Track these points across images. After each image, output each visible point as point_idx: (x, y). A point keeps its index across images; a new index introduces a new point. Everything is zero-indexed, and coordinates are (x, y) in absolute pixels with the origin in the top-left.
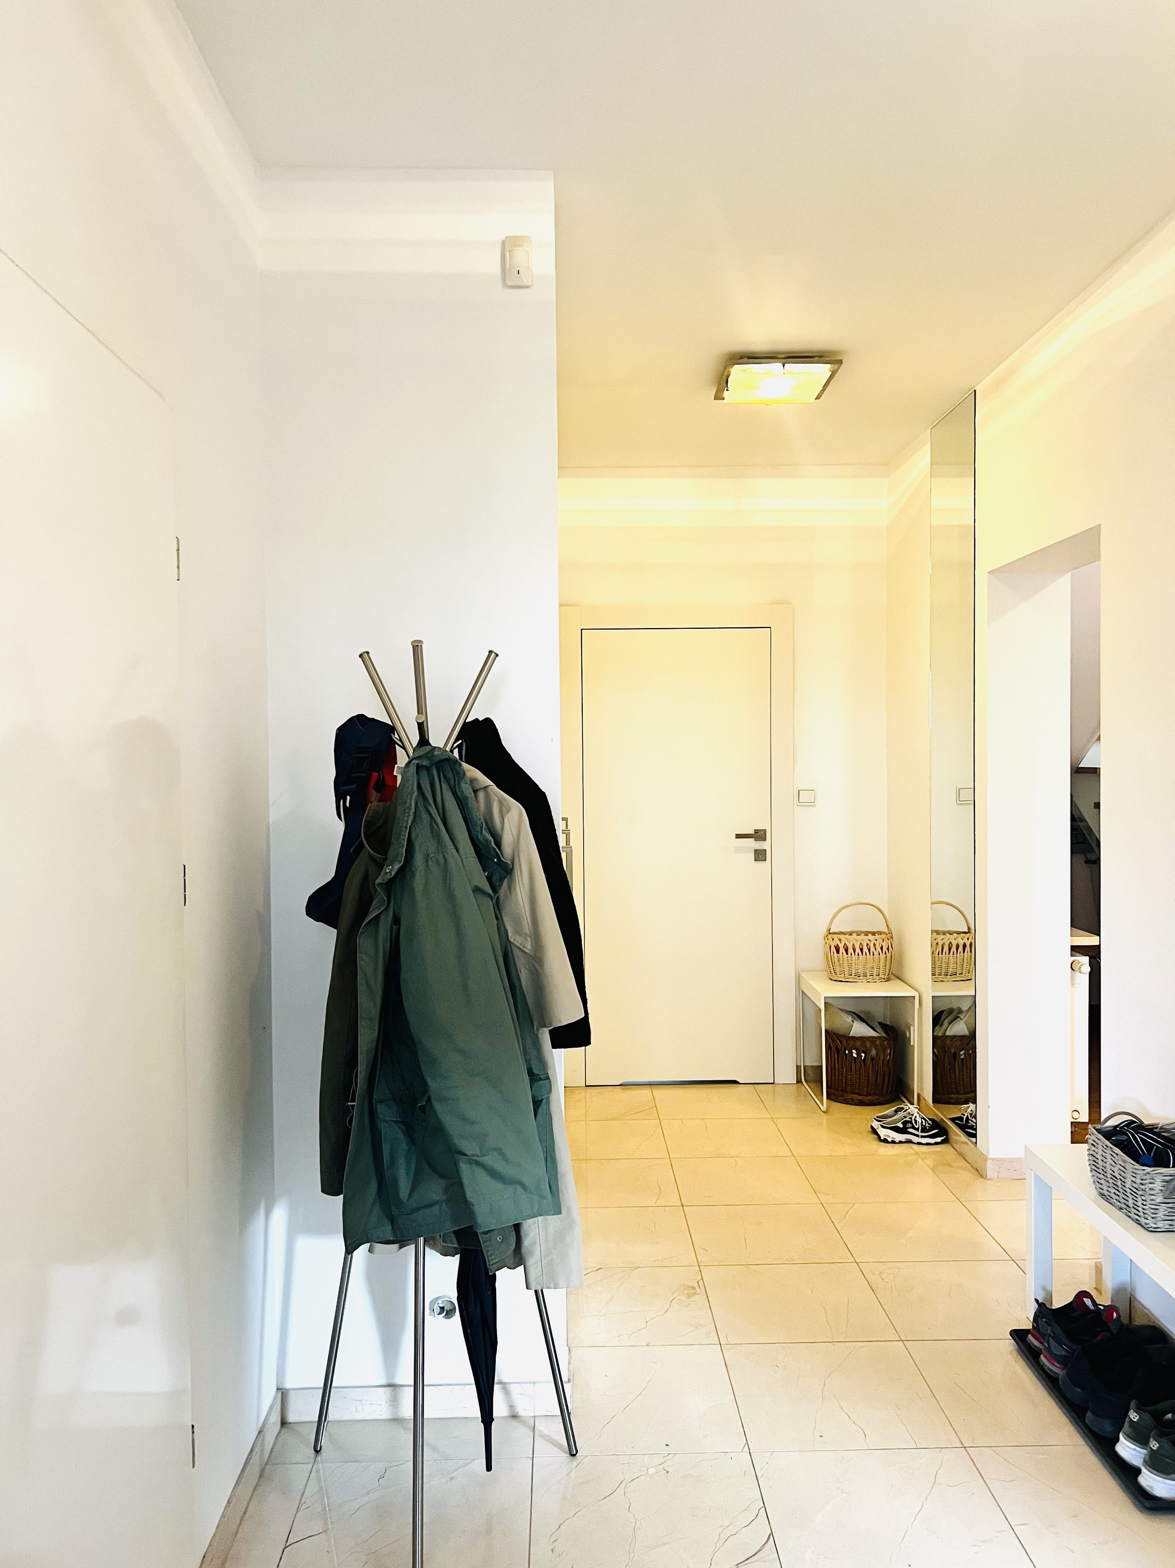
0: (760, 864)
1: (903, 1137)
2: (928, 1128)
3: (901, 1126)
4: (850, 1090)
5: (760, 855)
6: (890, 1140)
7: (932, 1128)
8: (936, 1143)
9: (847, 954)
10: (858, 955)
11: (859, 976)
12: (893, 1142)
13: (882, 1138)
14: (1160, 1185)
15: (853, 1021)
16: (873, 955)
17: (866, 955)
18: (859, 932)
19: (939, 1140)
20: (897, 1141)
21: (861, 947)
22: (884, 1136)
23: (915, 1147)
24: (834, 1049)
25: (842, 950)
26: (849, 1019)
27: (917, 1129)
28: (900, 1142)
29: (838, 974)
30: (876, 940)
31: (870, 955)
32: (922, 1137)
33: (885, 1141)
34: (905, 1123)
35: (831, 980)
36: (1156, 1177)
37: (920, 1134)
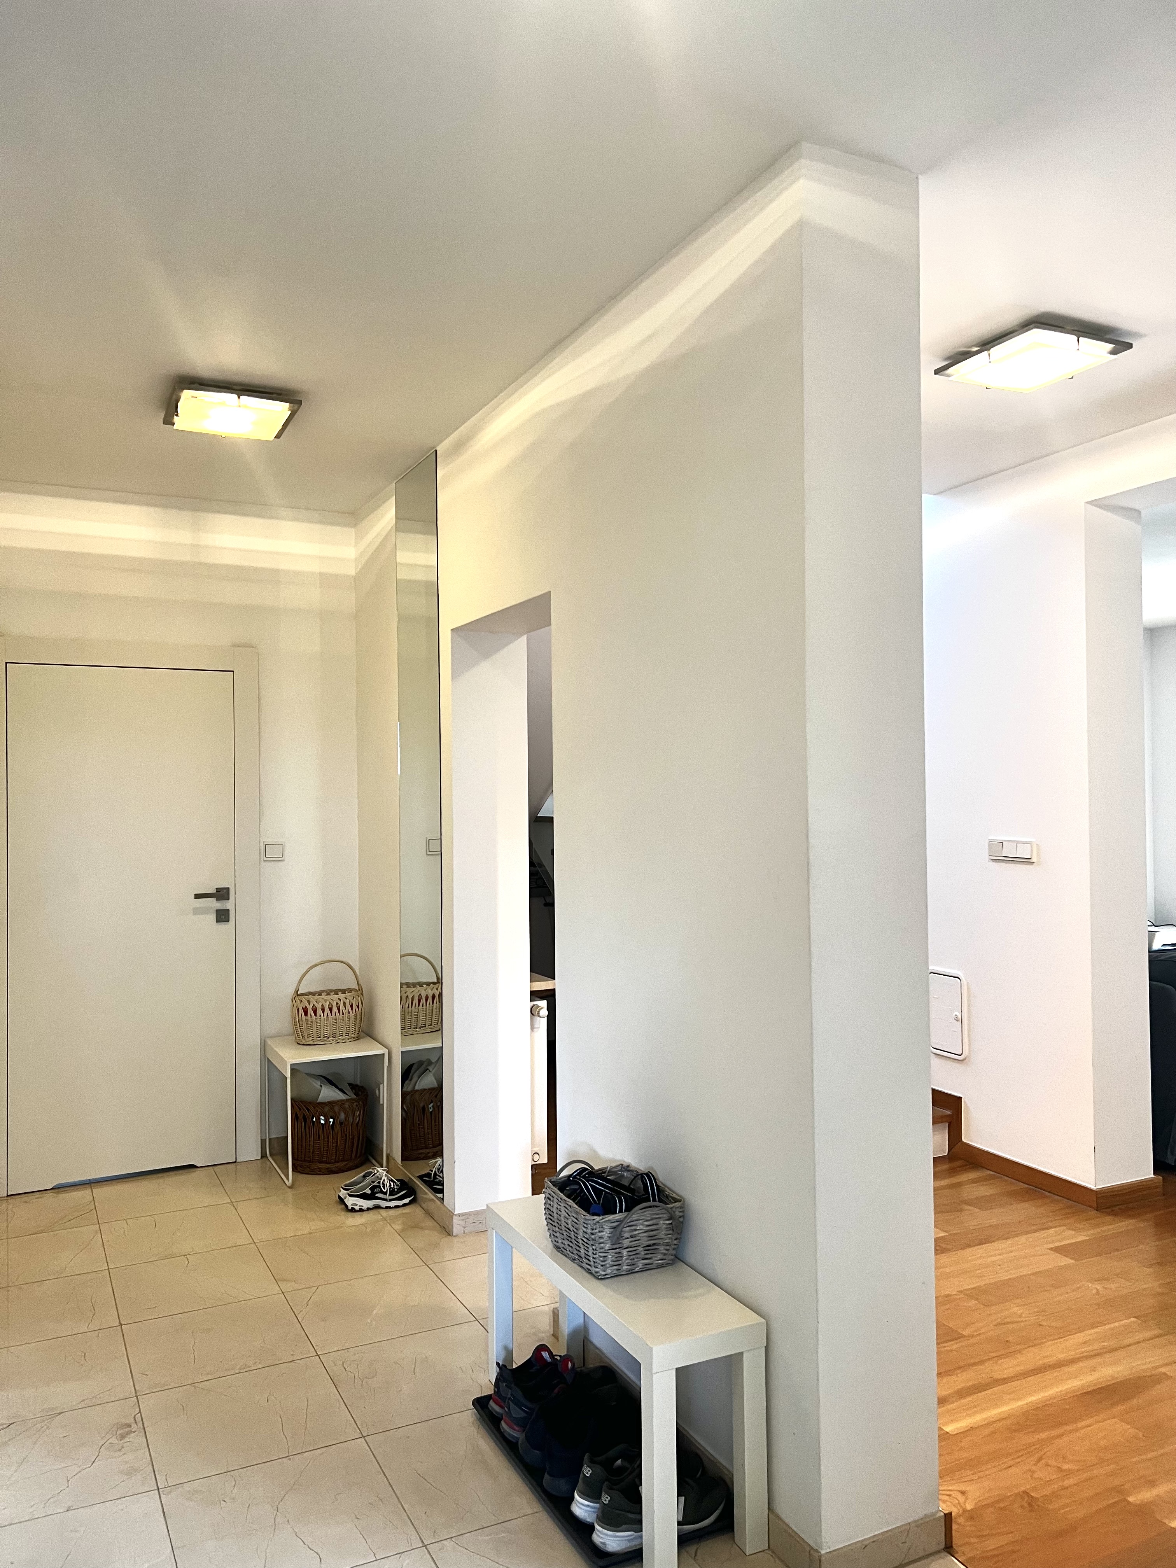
0: (223, 926)
1: (369, 1204)
2: (396, 1190)
3: (369, 1192)
4: (318, 1160)
5: (222, 916)
6: (357, 1208)
7: (400, 1190)
8: (404, 1205)
9: (316, 1015)
10: (327, 1016)
11: (328, 1038)
12: (361, 1210)
13: (350, 1207)
14: (608, 1232)
15: (321, 1086)
16: (343, 1014)
17: (335, 1015)
18: (328, 991)
19: (407, 1201)
20: (365, 1208)
21: (330, 1006)
22: (351, 1205)
23: (384, 1213)
24: (300, 1117)
25: (310, 1012)
26: (317, 1084)
27: (385, 1193)
28: (368, 1209)
29: (306, 1037)
30: (346, 998)
31: (339, 1014)
32: (390, 1200)
33: (353, 1210)
34: (372, 1189)
35: (299, 1044)
36: (605, 1225)
37: (388, 1197)
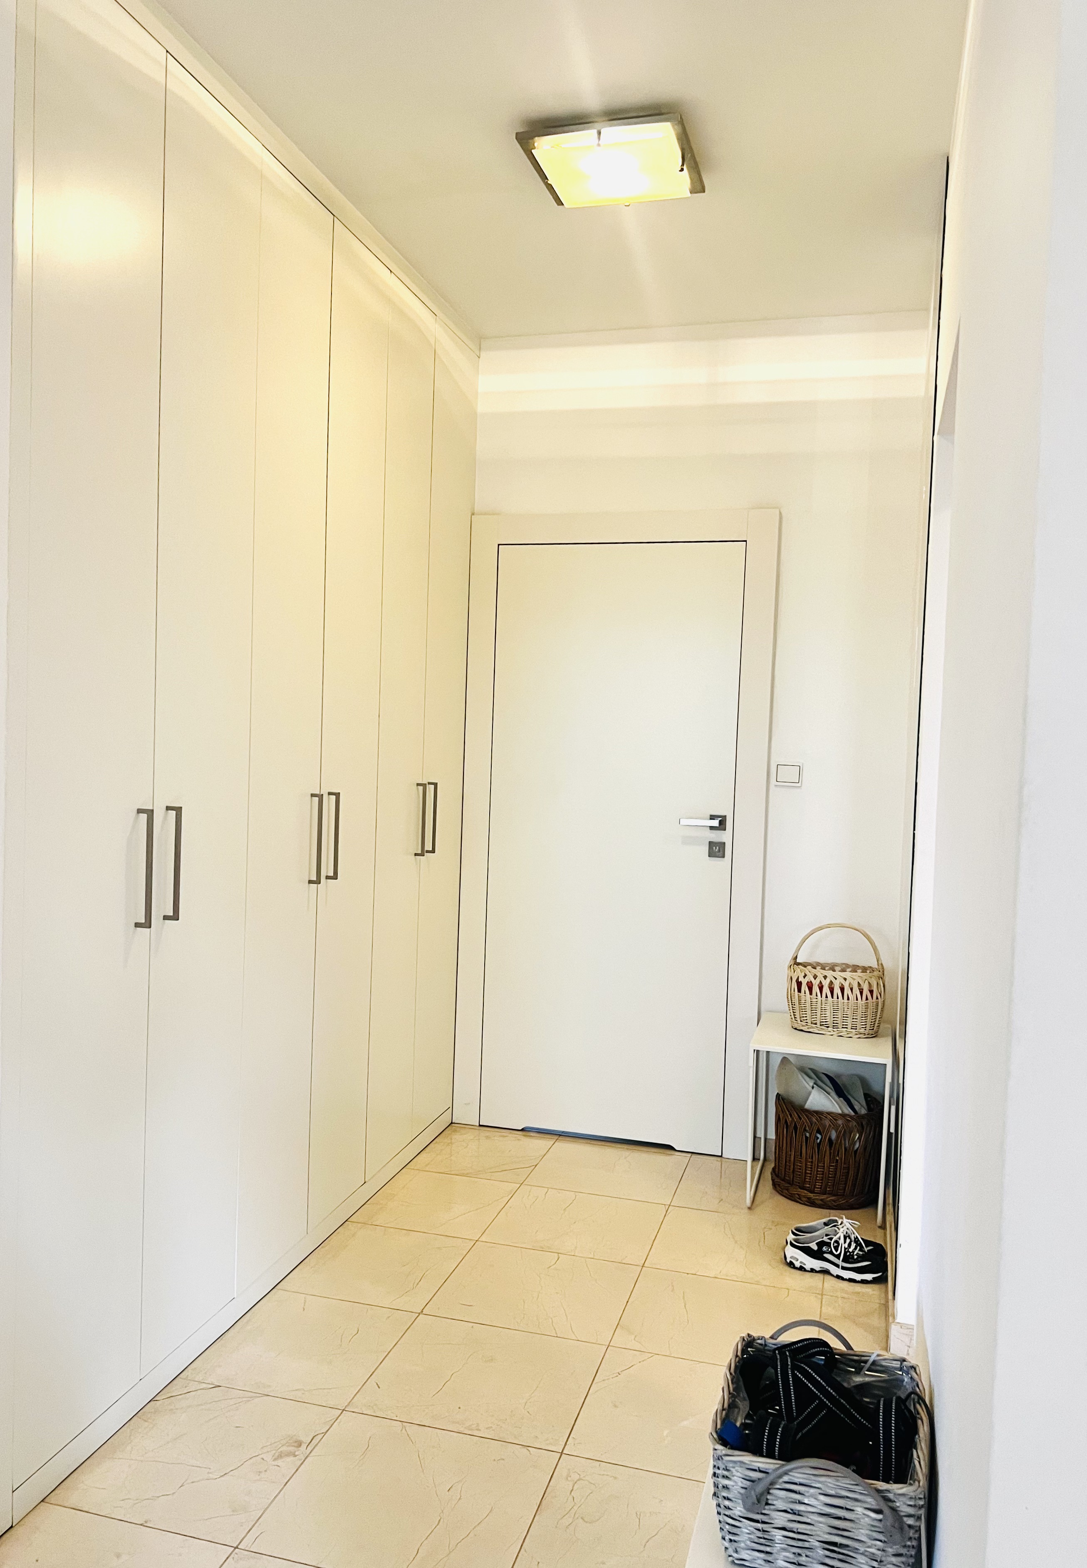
0: (716, 862)
1: (817, 1264)
2: (855, 1257)
3: (815, 1248)
5: (716, 850)
6: (797, 1264)
7: (861, 1259)
8: (864, 1282)
9: (811, 993)
10: (827, 997)
11: (828, 1027)
12: (801, 1269)
13: (788, 1261)
15: (813, 1088)
16: (848, 999)
17: (838, 998)
19: (869, 1277)
20: (808, 1267)
21: (851, 987)
22: (791, 1258)
23: (830, 1282)
24: (783, 1121)
25: (804, 987)
26: (807, 1083)
27: (838, 1257)
28: (812, 1270)
29: (798, 1019)
31: (843, 999)
32: (844, 1268)
33: (791, 1265)
34: (821, 1244)
35: (796, 1029)
37: (840, 1263)
